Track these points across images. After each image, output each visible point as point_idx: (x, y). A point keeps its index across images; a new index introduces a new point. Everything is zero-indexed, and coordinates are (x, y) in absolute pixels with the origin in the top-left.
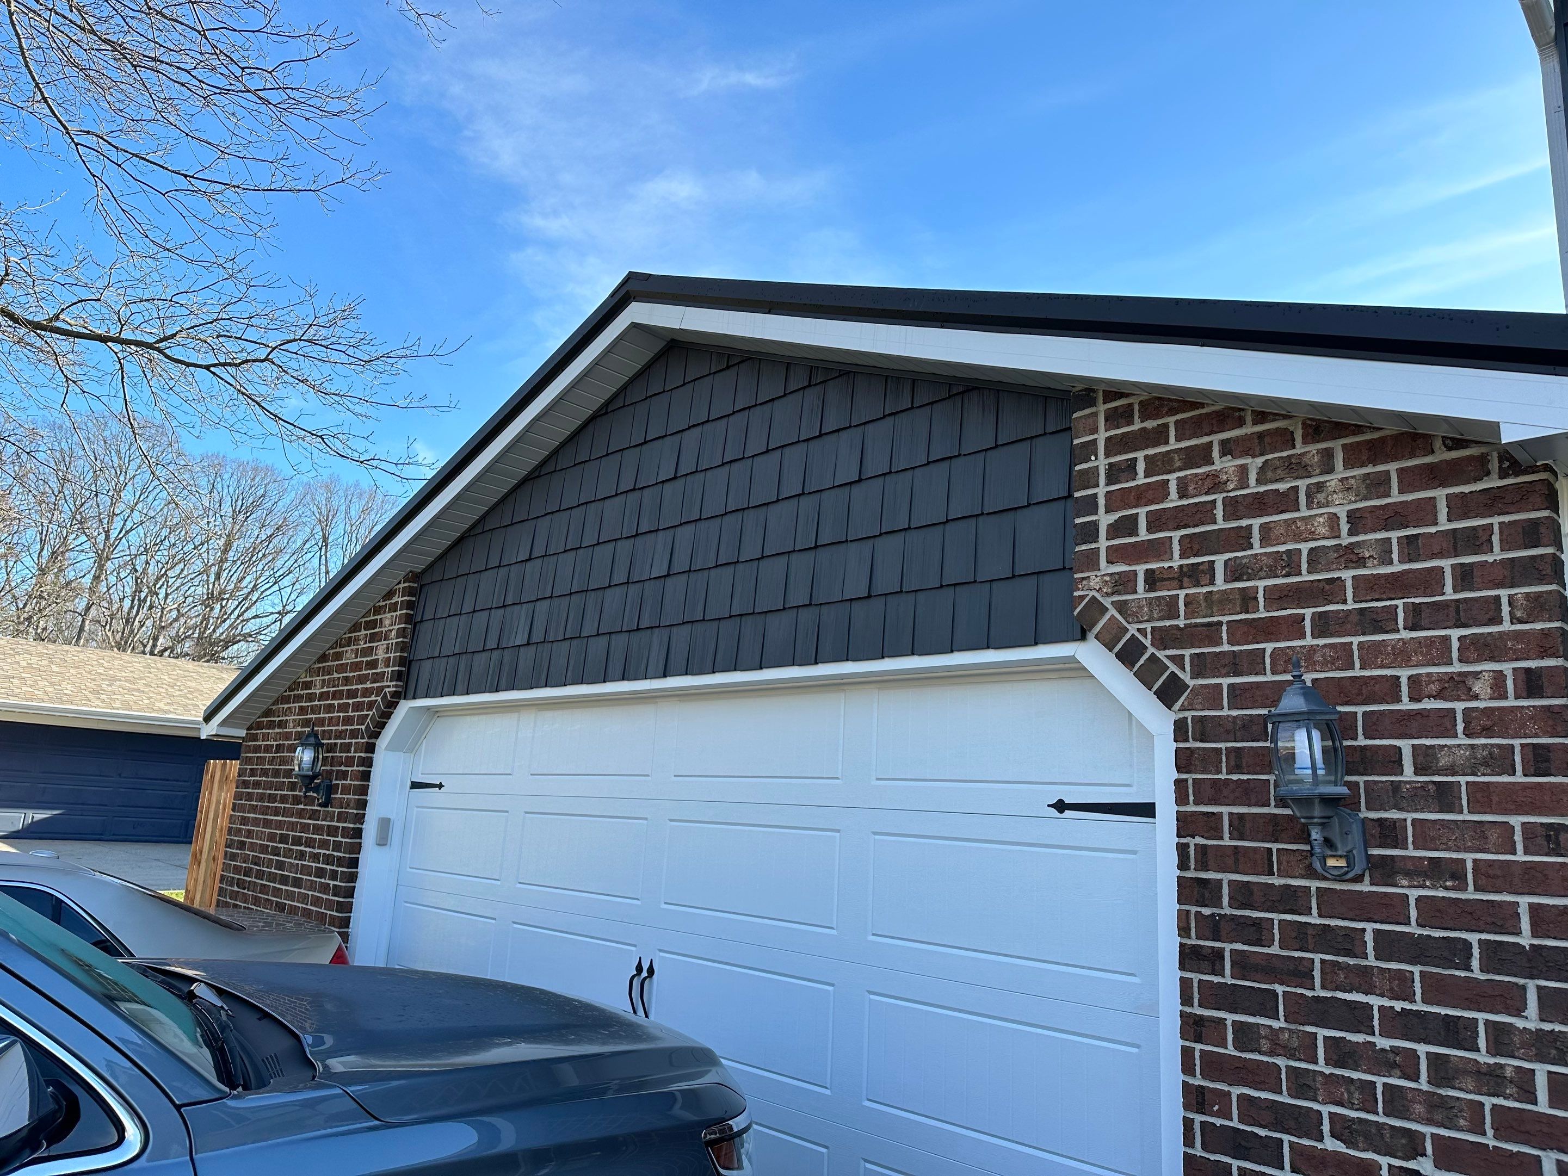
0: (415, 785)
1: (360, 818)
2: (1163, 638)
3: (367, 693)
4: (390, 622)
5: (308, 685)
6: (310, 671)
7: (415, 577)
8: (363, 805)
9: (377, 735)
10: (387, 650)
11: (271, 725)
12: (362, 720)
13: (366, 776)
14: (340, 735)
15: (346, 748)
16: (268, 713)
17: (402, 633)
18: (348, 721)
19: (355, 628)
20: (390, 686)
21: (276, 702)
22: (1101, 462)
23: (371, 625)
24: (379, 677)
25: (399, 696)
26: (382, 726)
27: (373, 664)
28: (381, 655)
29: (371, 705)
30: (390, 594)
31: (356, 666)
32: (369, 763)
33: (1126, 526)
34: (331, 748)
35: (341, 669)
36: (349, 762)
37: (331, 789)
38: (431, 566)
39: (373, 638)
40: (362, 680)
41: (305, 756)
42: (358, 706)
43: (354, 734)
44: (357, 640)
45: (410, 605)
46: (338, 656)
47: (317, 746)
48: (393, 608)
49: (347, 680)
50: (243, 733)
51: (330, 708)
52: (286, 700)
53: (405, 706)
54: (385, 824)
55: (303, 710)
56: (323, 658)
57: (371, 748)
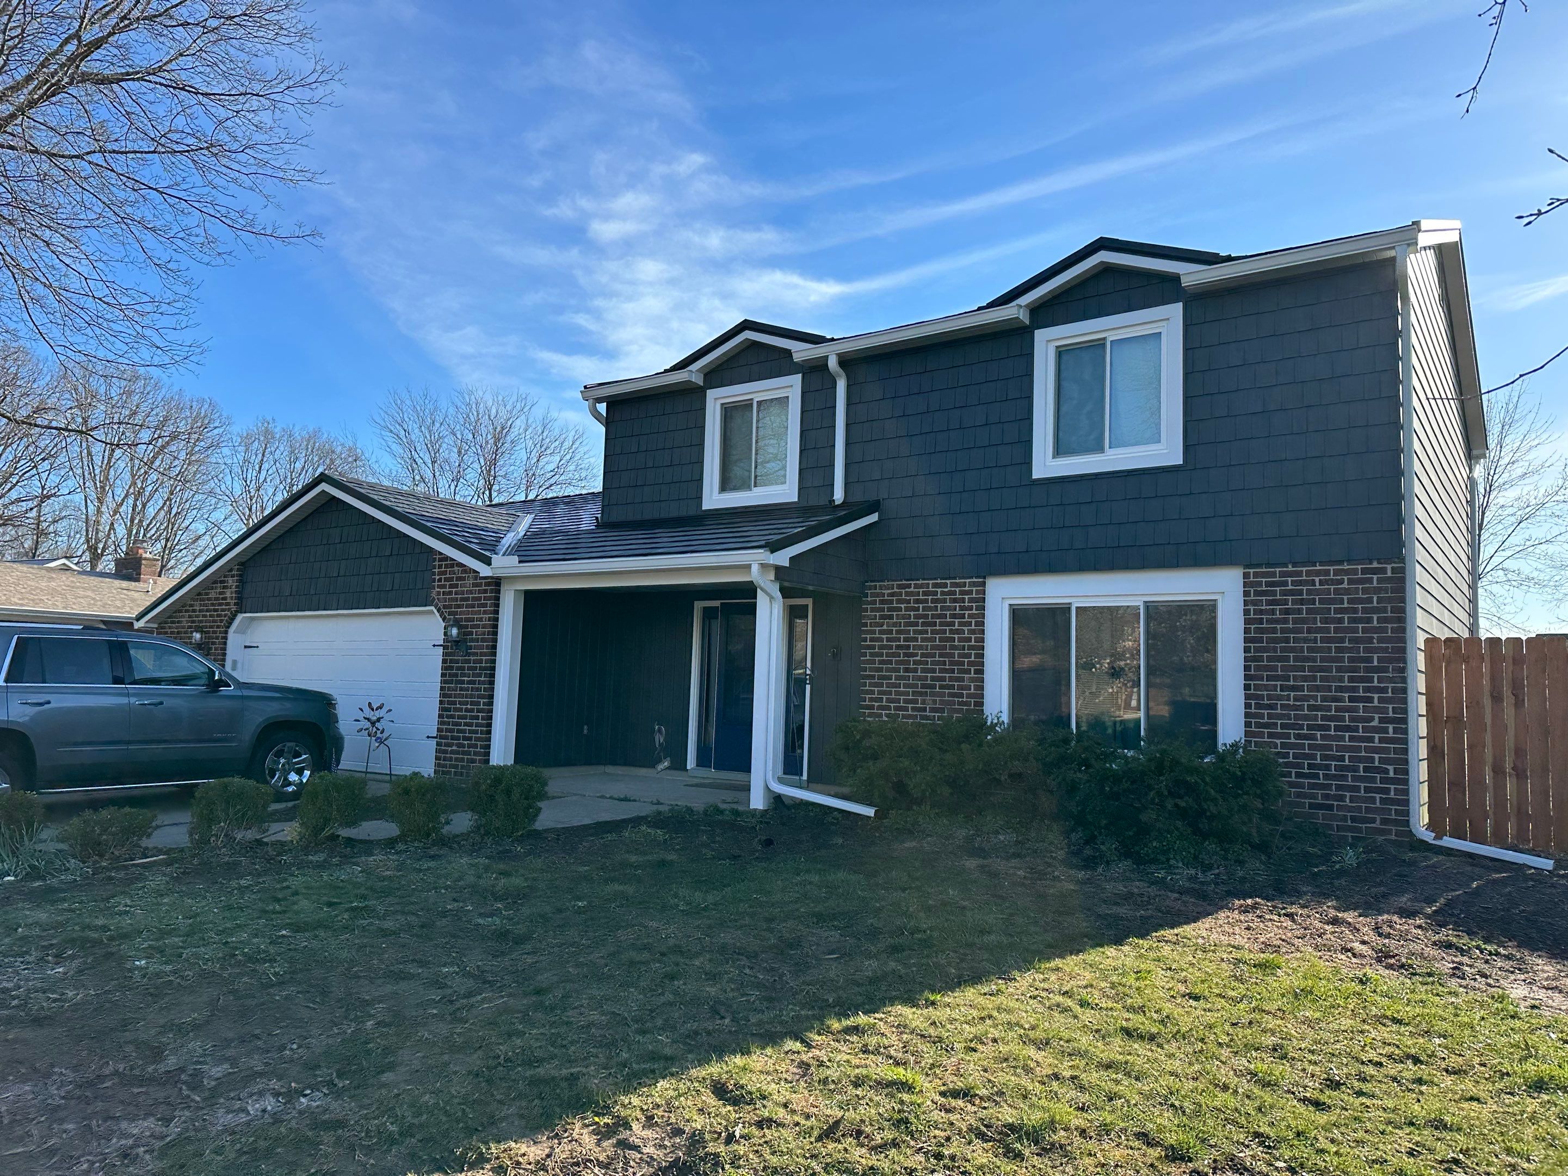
0: (246, 647)
1: (224, 660)
2: (445, 607)
3: (223, 610)
4: (231, 582)
5: (191, 606)
6: (193, 599)
7: (242, 564)
8: (225, 654)
9: (228, 627)
10: (232, 593)
11: (173, 622)
12: (221, 621)
13: (225, 643)
14: (211, 627)
15: (215, 632)
16: (169, 617)
17: (237, 587)
18: (214, 621)
19: (215, 582)
20: (234, 608)
21: (175, 612)
22: (437, 563)
23: (221, 582)
24: (228, 604)
25: (237, 612)
26: (230, 624)
27: (225, 599)
28: (228, 595)
29: (225, 616)
30: (231, 570)
31: (217, 599)
32: (226, 638)
33: (440, 580)
34: (208, 632)
35: (209, 599)
36: (217, 638)
37: (211, 649)
38: (249, 559)
39: (224, 587)
40: (220, 604)
41: (197, 636)
42: (218, 616)
43: (218, 627)
44: (216, 588)
45: (240, 575)
46: (207, 594)
47: (202, 632)
48: (233, 576)
49: (213, 605)
50: (156, 626)
51: (205, 616)
52: (180, 611)
53: (240, 617)
54: (235, 663)
55: (190, 616)
56: (199, 594)
57: (226, 632)
